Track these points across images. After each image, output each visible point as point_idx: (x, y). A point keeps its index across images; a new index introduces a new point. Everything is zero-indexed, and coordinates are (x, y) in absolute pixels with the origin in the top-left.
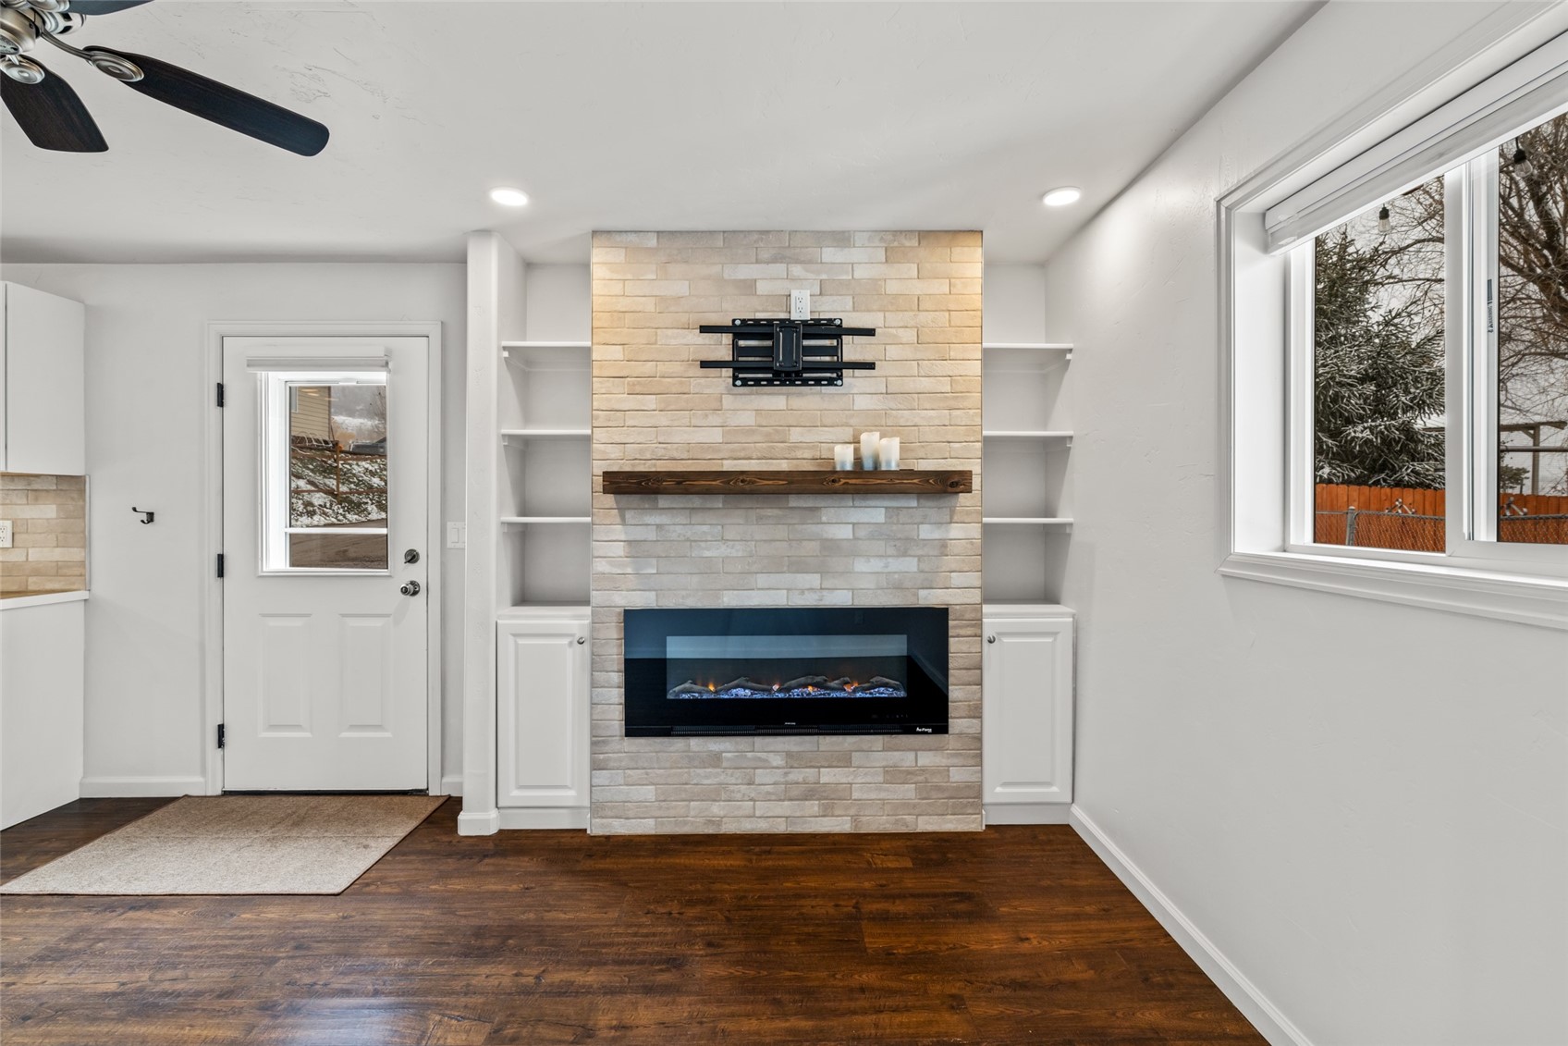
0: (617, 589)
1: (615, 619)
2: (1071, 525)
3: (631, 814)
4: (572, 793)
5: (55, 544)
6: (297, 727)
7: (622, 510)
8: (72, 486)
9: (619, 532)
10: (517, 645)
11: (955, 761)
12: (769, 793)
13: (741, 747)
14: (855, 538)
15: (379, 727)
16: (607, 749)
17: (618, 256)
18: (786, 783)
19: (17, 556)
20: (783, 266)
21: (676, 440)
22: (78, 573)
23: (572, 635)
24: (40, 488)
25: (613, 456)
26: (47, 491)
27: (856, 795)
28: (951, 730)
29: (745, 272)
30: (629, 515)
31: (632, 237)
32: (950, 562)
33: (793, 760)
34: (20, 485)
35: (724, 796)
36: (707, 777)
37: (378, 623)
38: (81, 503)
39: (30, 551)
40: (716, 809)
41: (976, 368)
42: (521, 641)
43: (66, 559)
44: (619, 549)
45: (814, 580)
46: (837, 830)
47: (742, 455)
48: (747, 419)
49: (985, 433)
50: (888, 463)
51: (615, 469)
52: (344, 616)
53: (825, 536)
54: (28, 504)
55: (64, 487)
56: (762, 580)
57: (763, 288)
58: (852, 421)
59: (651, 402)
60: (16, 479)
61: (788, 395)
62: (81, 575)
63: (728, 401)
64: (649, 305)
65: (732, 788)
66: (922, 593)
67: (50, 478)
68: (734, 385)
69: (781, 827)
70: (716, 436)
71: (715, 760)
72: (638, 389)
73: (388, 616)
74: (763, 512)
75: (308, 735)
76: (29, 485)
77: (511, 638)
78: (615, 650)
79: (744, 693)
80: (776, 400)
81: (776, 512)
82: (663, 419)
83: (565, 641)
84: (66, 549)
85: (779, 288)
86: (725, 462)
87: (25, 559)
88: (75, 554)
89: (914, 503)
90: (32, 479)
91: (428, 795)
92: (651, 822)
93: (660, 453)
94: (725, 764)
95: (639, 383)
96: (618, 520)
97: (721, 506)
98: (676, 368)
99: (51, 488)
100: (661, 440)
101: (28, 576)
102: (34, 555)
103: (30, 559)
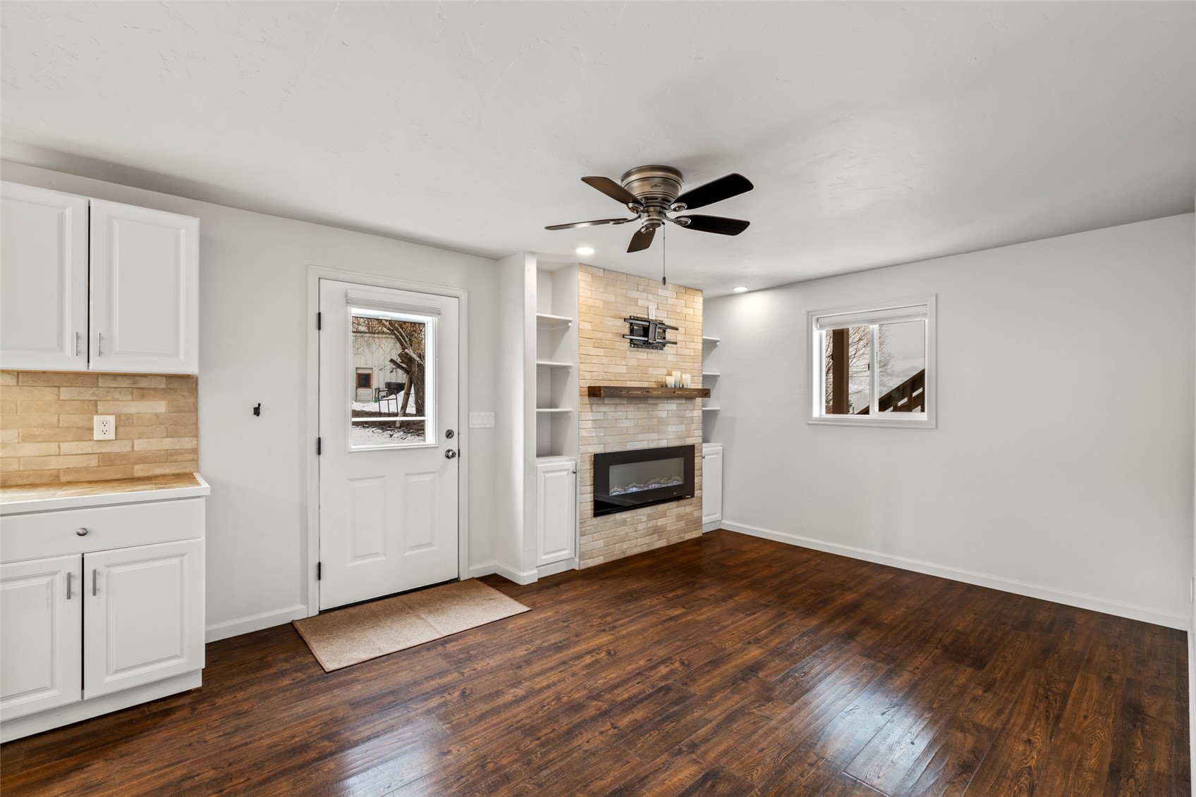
0: (589, 444)
1: (588, 459)
2: (719, 410)
3: (595, 555)
4: (567, 552)
5: (165, 434)
6: (376, 554)
7: (591, 405)
8: (183, 384)
9: (590, 416)
10: (544, 476)
11: (696, 508)
12: (642, 534)
13: (633, 515)
14: (668, 417)
15: (429, 545)
16: (586, 525)
17: (588, 278)
18: (648, 528)
19: (122, 447)
20: (646, 294)
21: (611, 371)
22: (190, 458)
23: (568, 470)
24: (147, 386)
25: (587, 378)
26: (155, 389)
27: (668, 529)
28: (695, 496)
29: (634, 294)
30: (594, 407)
31: (594, 269)
32: (694, 426)
33: (650, 517)
34: (125, 383)
35: (627, 539)
36: (621, 531)
37: (428, 478)
38: (192, 400)
39: (136, 442)
40: (625, 546)
41: (700, 346)
42: (547, 475)
43: (177, 447)
44: (589, 424)
45: (655, 436)
46: (662, 546)
47: (633, 379)
48: (634, 362)
49: (704, 373)
50: (687, 385)
51: (593, 385)
52: (406, 475)
53: (660, 416)
54: (133, 400)
55: (174, 386)
56: (640, 437)
57: (640, 303)
58: (667, 366)
59: (601, 352)
60: (119, 378)
61: (648, 353)
62: (193, 460)
63: (629, 354)
64: (600, 304)
65: (630, 534)
66: (687, 439)
67: (159, 378)
68: (631, 346)
69: (646, 549)
70: (623, 370)
71: (624, 522)
72: (597, 345)
73: (435, 472)
74: (639, 405)
75: (383, 558)
76: (135, 384)
77: (543, 474)
78: (588, 475)
79: (634, 490)
80: (644, 355)
81: (644, 405)
82: (605, 361)
83: (565, 473)
84: (176, 439)
85: (645, 303)
86: (628, 382)
87: (131, 450)
88: (187, 443)
89: (684, 402)
90: (138, 378)
91: (460, 581)
92: (602, 557)
93: (605, 377)
94: (628, 524)
95: (597, 342)
96: (589, 410)
97: (626, 402)
98: (609, 336)
99: (160, 387)
100: (605, 370)
101: (133, 464)
102: (141, 445)
103: (135, 449)
